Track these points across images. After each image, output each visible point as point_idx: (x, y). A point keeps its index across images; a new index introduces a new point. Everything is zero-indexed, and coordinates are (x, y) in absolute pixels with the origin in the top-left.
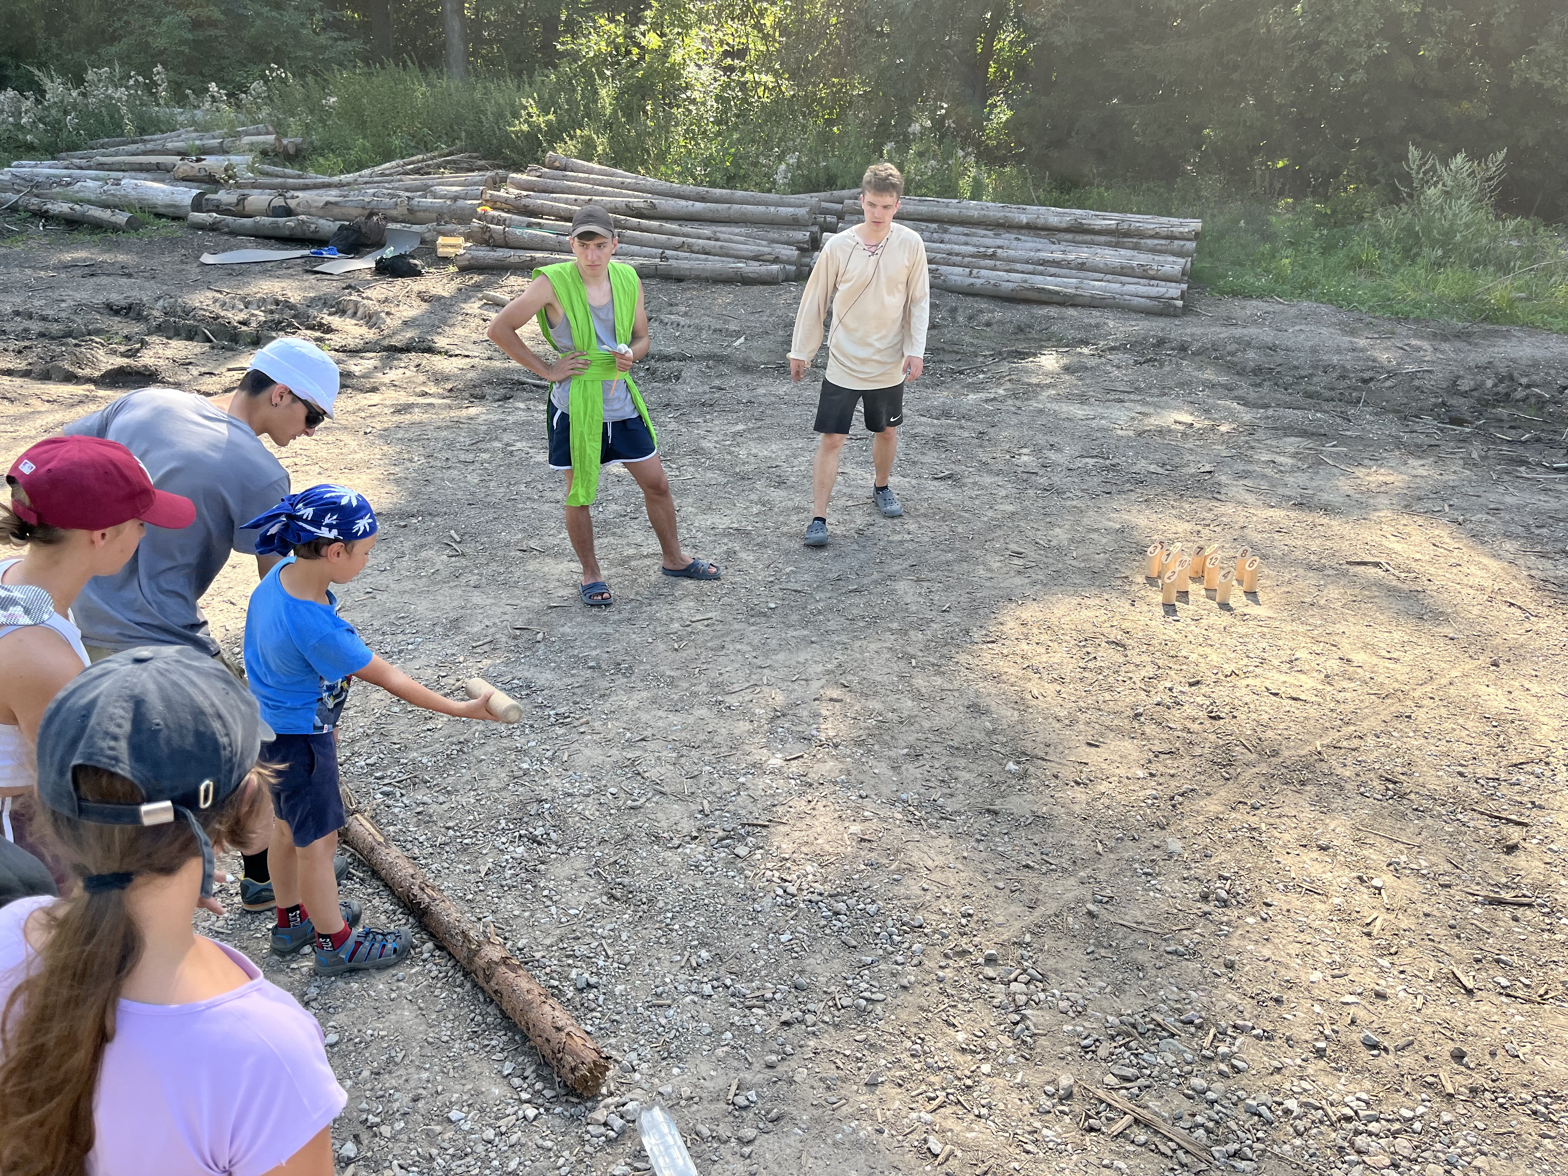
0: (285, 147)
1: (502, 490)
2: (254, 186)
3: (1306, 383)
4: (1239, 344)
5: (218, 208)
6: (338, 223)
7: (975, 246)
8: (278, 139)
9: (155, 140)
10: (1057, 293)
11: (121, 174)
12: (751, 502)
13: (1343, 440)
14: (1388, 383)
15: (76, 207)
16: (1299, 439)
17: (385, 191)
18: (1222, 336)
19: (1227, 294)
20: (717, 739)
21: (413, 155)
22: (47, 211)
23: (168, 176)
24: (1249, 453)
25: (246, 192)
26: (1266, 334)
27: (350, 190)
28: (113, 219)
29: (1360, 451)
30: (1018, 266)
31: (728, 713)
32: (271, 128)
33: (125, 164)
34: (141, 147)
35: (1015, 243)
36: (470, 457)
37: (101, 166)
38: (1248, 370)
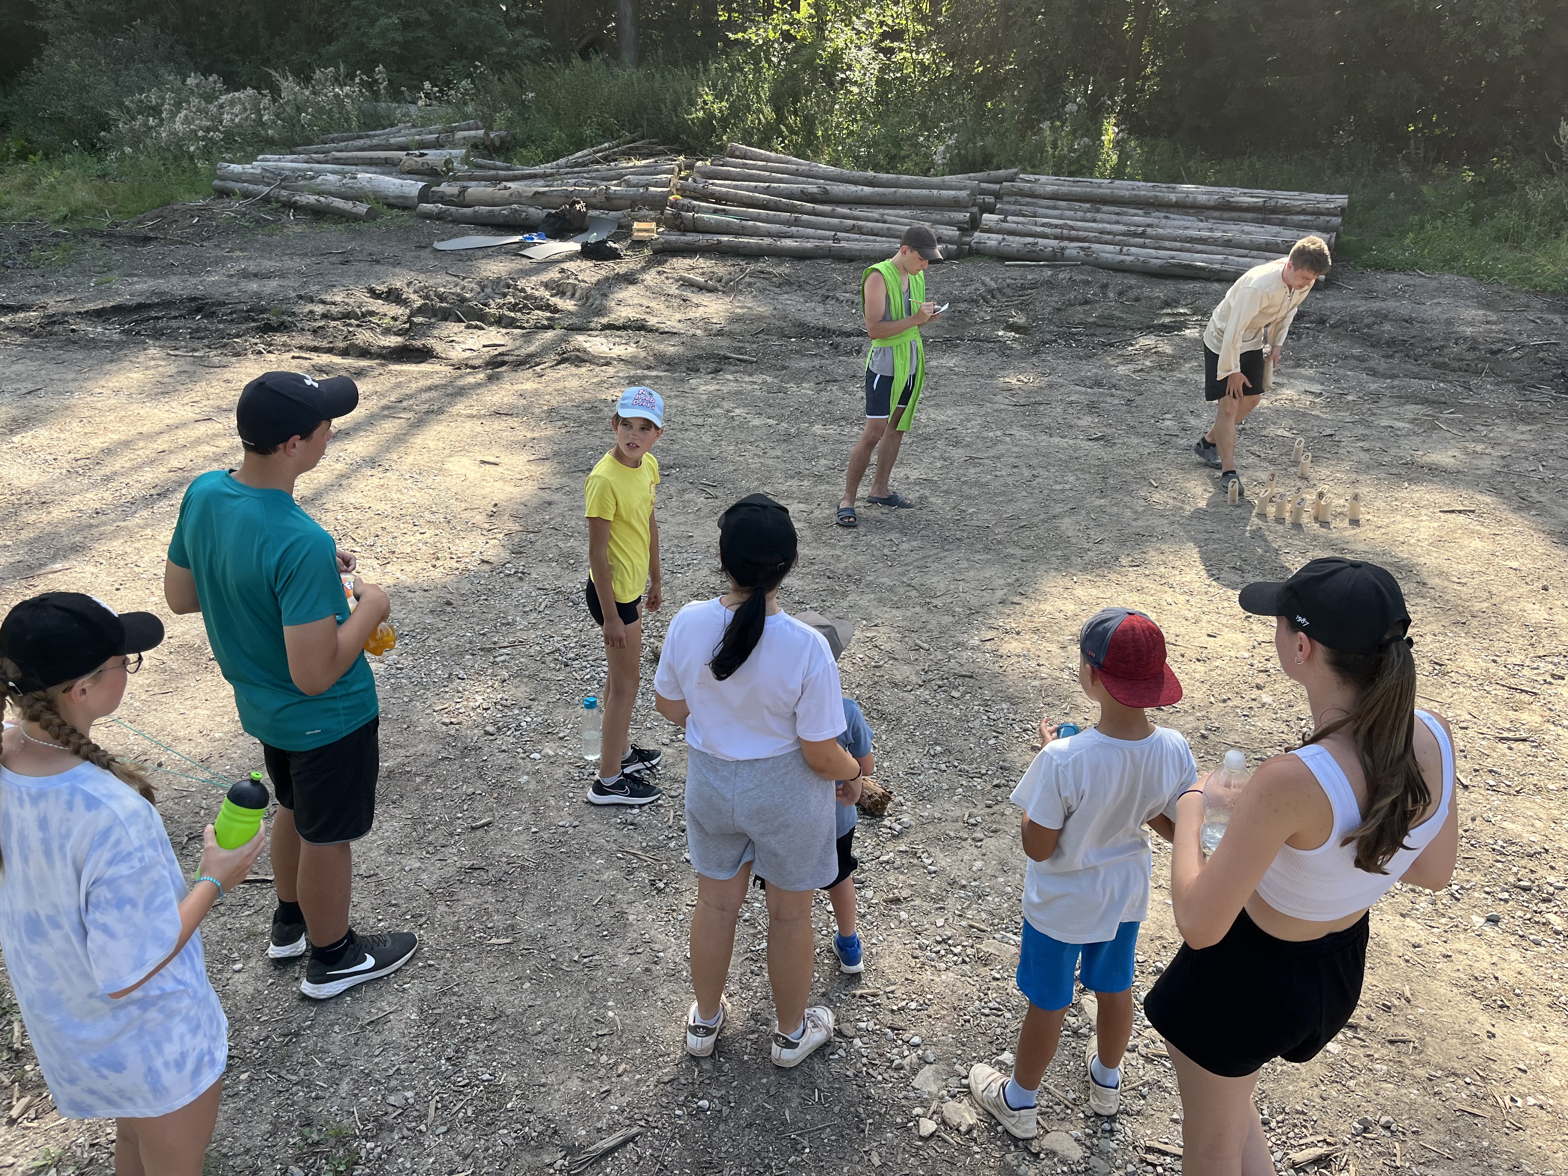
0: (492, 140)
1: (732, 448)
2: (471, 178)
3: (1437, 354)
4: (1376, 317)
5: (443, 199)
6: (546, 211)
7: (1126, 224)
8: (486, 134)
9: (378, 136)
10: (1202, 269)
11: (354, 168)
12: (935, 458)
13: (1459, 407)
14: (1516, 355)
15: (322, 199)
16: (1419, 407)
17: (585, 181)
18: (1360, 309)
19: (1370, 267)
20: (929, 627)
21: (602, 143)
22: (296, 202)
23: (394, 169)
24: (1370, 419)
25: (465, 184)
26: (1405, 308)
27: (554, 180)
28: (355, 210)
29: (1475, 417)
30: (1167, 244)
31: (935, 610)
32: (480, 124)
33: (358, 158)
34: (368, 142)
35: (1164, 221)
36: (700, 421)
37: (337, 161)
38: (1383, 341)
